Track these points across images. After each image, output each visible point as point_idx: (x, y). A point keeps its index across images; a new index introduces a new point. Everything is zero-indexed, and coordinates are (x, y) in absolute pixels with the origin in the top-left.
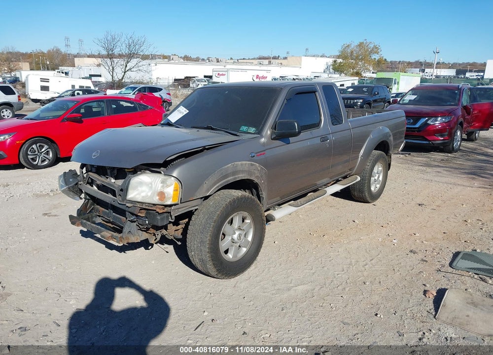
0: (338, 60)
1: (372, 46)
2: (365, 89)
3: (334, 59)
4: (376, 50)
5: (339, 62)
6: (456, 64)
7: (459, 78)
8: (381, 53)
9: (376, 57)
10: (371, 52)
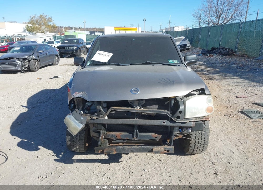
0: (29, 25)
1: (48, 17)
2: (75, 41)
3: (26, 24)
4: (50, 20)
5: (30, 26)
6: (88, 28)
7: (92, 35)
8: (53, 22)
9: (51, 24)
10: (48, 21)
